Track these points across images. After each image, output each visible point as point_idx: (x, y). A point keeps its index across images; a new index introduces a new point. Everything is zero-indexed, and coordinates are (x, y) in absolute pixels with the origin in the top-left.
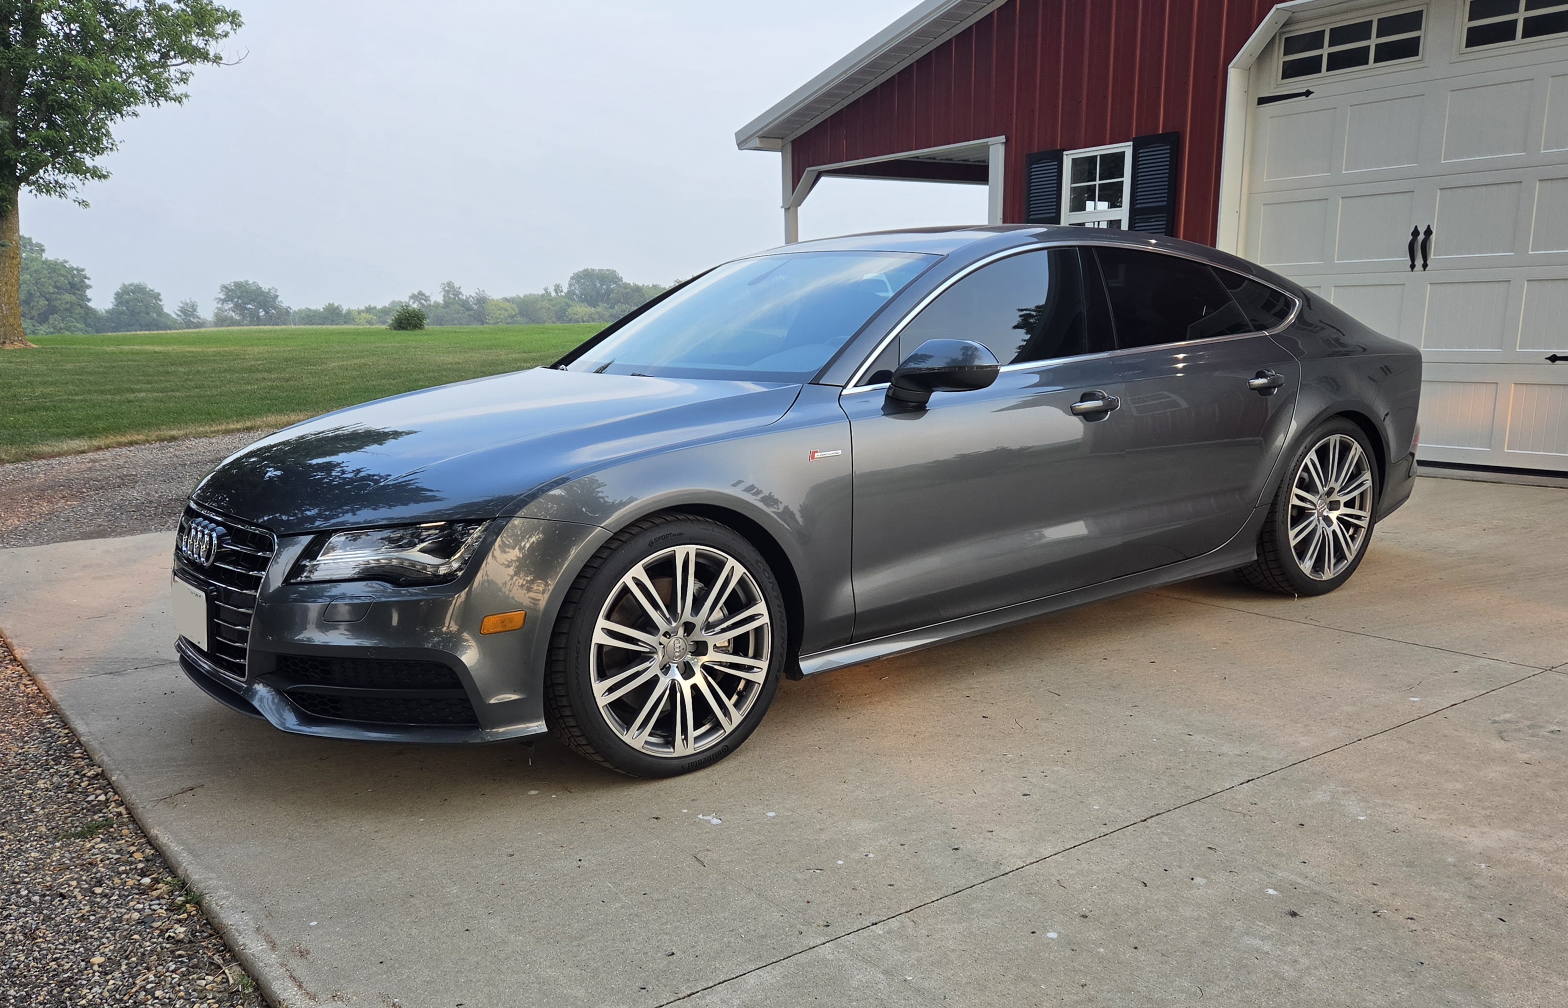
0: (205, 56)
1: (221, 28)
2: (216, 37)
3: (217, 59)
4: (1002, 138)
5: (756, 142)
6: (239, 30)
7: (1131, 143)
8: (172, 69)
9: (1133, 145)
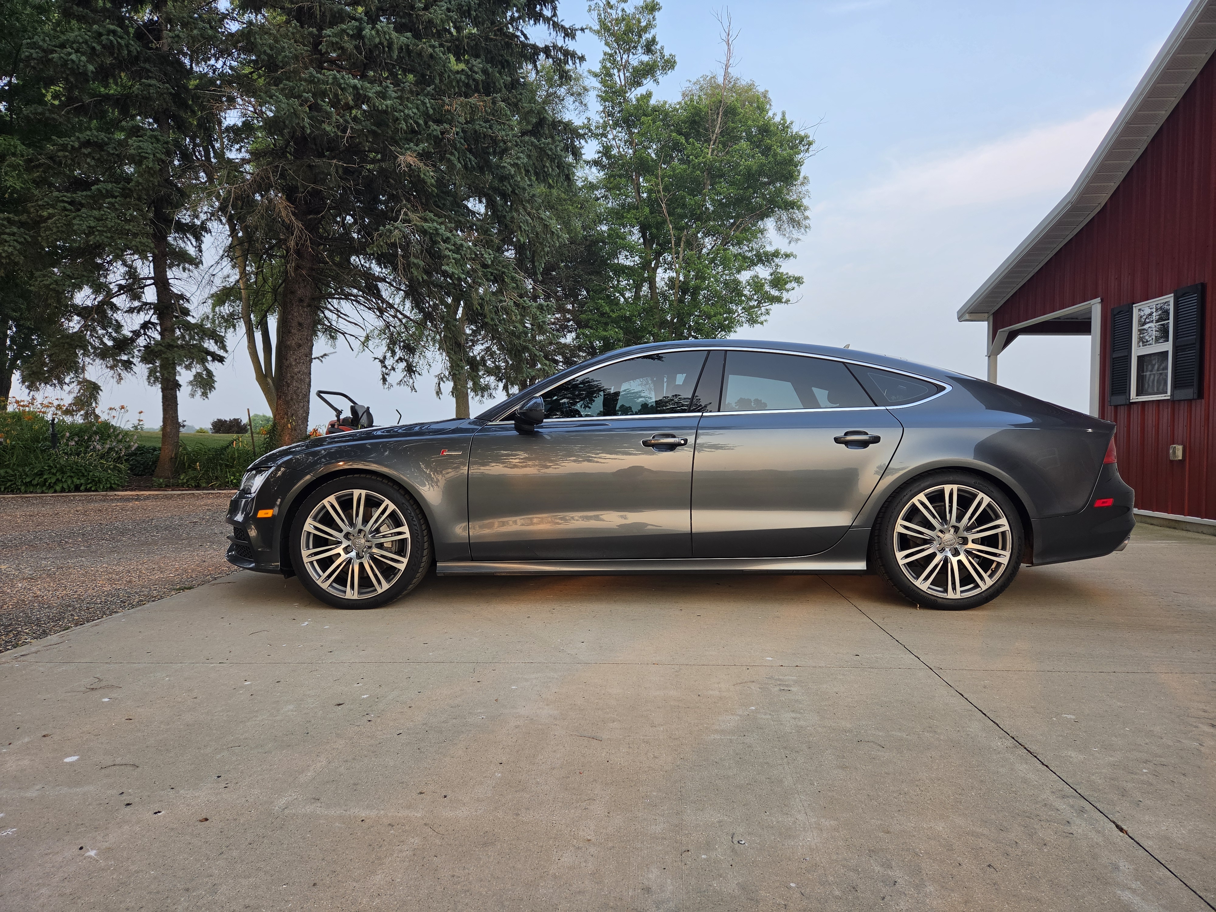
0: (778, 300)
1: (788, 286)
2: (788, 291)
3: (787, 301)
4: (1098, 300)
5: (967, 316)
6: (801, 286)
7: (1172, 295)
8: (763, 308)
9: (1174, 296)
